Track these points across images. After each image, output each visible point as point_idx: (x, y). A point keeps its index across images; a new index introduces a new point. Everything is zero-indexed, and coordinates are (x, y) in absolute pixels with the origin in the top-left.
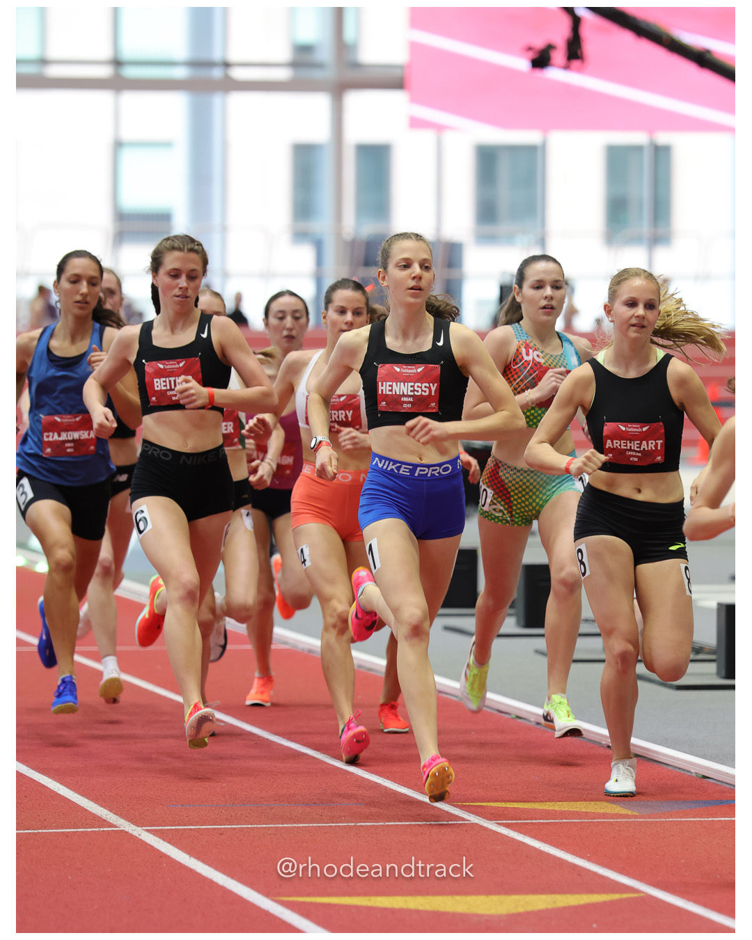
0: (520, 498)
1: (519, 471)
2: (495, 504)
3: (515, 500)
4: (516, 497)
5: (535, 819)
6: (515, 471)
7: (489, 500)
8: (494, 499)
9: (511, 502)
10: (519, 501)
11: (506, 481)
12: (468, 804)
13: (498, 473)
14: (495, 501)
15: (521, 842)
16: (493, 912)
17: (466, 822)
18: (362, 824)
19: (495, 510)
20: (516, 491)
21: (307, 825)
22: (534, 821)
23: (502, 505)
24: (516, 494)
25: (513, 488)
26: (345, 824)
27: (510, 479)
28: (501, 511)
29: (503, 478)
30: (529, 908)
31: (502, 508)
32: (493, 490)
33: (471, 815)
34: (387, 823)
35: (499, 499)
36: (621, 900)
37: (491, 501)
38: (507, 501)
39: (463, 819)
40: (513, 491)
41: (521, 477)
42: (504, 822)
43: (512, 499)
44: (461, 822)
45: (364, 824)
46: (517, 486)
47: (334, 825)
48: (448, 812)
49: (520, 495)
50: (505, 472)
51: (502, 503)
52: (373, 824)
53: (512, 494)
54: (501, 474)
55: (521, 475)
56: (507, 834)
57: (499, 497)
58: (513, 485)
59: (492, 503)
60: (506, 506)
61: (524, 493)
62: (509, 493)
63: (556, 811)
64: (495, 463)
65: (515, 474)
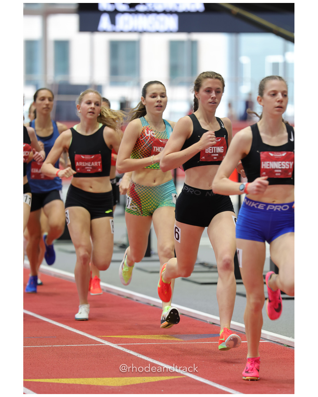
0: (145, 202)
1: (144, 188)
2: (133, 205)
3: (143, 203)
4: (143, 201)
5: (135, 343)
6: (143, 188)
7: (130, 203)
8: (133, 202)
9: (141, 204)
10: (145, 203)
11: (138, 193)
12: (104, 336)
13: (134, 189)
14: (133, 204)
15: (129, 353)
16: (115, 385)
17: (103, 345)
18: (55, 346)
19: (133, 208)
20: (143, 198)
21: (30, 347)
22: (135, 344)
23: (136, 205)
24: (143, 200)
25: (142, 196)
26: (47, 346)
27: (140, 192)
28: (136, 208)
29: (137, 191)
30: (132, 383)
31: (136, 207)
32: (132, 198)
33: (106, 341)
34: (67, 346)
35: (135, 203)
36: (174, 379)
37: (131, 203)
38: (139, 203)
39: (102, 343)
40: (142, 198)
41: (146, 191)
42: (121, 344)
43: (141, 202)
44: (101, 345)
45: (56, 346)
46: (144, 195)
47: (42, 346)
48: (95, 340)
49: (145, 200)
50: (137, 188)
51: (137, 204)
52: (60, 346)
53: (141, 199)
54: (135, 189)
55: (146, 189)
56: (122, 350)
57: (135, 201)
58: (142, 195)
59: (131, 205)
60: (139, 206)
61: (147, 199)
62: (140, 199)
63: (145, 339)
64: (132, 184)
65: (143, 189)
